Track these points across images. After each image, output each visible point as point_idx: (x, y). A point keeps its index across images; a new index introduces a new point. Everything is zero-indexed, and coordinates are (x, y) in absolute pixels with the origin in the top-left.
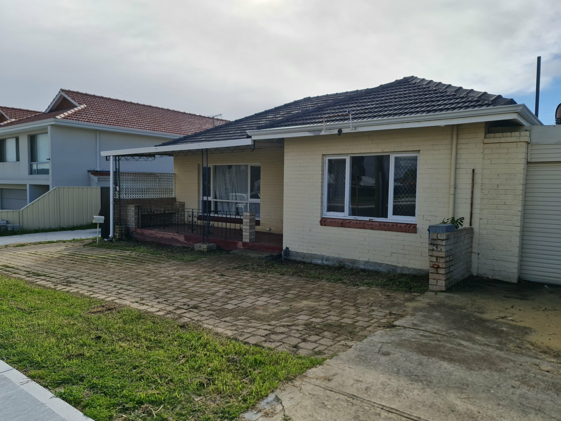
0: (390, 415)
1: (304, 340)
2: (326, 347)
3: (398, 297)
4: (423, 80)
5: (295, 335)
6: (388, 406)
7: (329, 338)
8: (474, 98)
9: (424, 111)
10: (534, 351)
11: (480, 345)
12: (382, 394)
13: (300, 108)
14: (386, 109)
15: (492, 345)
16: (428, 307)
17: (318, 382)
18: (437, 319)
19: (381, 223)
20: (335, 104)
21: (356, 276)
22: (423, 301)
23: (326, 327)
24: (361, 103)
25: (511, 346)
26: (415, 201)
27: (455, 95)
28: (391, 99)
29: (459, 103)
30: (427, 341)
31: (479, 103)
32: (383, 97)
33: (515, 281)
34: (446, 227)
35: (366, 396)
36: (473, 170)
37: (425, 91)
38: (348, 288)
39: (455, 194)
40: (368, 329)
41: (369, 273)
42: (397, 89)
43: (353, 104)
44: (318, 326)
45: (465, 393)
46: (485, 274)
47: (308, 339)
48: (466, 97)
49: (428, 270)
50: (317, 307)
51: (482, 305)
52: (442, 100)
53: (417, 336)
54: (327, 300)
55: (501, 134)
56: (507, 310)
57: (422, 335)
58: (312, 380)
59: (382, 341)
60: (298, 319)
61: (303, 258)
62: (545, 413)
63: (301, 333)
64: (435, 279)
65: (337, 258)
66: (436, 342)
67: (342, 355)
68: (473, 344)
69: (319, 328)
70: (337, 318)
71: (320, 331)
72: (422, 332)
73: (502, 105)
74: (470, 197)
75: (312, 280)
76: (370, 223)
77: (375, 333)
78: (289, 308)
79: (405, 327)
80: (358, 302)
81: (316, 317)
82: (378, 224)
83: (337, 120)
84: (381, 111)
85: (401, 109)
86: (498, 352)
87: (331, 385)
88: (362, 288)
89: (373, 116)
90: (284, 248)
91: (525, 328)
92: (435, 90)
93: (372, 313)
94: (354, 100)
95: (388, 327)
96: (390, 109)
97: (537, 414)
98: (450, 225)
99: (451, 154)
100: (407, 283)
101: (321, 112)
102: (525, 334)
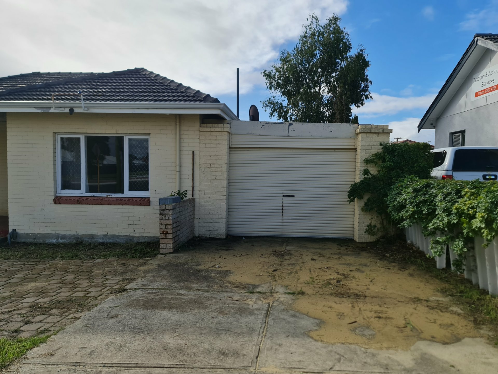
0: (111, 369)
1: (27, 323)
2: (53, 324)
3: (132, 264)
4: (152, 73)
5: (16, 320)
6: (110, 362)
7: (56, 315)
8: (191, 94)
9: (151, 100)
10: (230, 287)
11: (194, 291)
12: (105, 353)
13: (27, 82)
14: (118, 94)
15: (203, 289)
16: (157, 268)
17: (39, 360)
18: (164, 277)
19: (118, 198)
20: (66, 83)
21: (94, 250)
22: (153, 263)
23: (55, 304)
24: (94, 85)
25: (216, 287)
26: (148, 178)
27: (177, 89)
28: (124, 85)
29: (179, 96)
30: (153, 297)
31: (194, 99)
32: (116, 83)
33: (224, 237)
34: (173, 199)
35: (89, 359)
36: (193, 152)
37: (153, 83)
38: (84, 263)
39: (180, 172)
40: (100, 297)
41: (107, 246)
42: (129, 77)
43: (85, 85)
44: (45, 306)
45: (177, 332)
46: (204, 234)
47: (33, 320)
48: (185, 92)
49: (159, 236)
50: (46, 287)
51: (199, 259)
52: (167, 92)
53: (145, 295)
54: (59, 278)
55: (211, 124)
56: (216, 260)
57: (149, 293)
58: (32, 360)
59: (111, 306)
60: (22, 303)
61: (34, 239)
62: (231, 331)
63: (24, 317)
64: (164, 243)
65: (74, 235)
66: (160, 296)
67: (69, 328)
68: (189, 291)
69: (46, 308)
70: (68, 294)
71: (47, 309)
72: (150, 290)
73: (210, 102)
74: (191, 174)
75: (44, 260)
76: (107, 199)
77: (106, 300)
78: (13, 293)
79: (135, 289)
80: (92, 274)
81: (44, 297)
82: (115, 199)
83: (68, 99)
84: (113, 96)
85: (132, 96)
86: (206, 294)
87: (53, 359)
88: (99, 260)
89: (106, 99)
90: (10, 230)
91: (227, 271)
92: (162, 83)
93: (106, 282)
94: (87, 82)
95: (120, 292)
96: (122, 94)
97: (226, 334)
98: (176, 197)
99: (176, 138)
100: (141, 250)
101: (51, 90)
102: (226, 276)
